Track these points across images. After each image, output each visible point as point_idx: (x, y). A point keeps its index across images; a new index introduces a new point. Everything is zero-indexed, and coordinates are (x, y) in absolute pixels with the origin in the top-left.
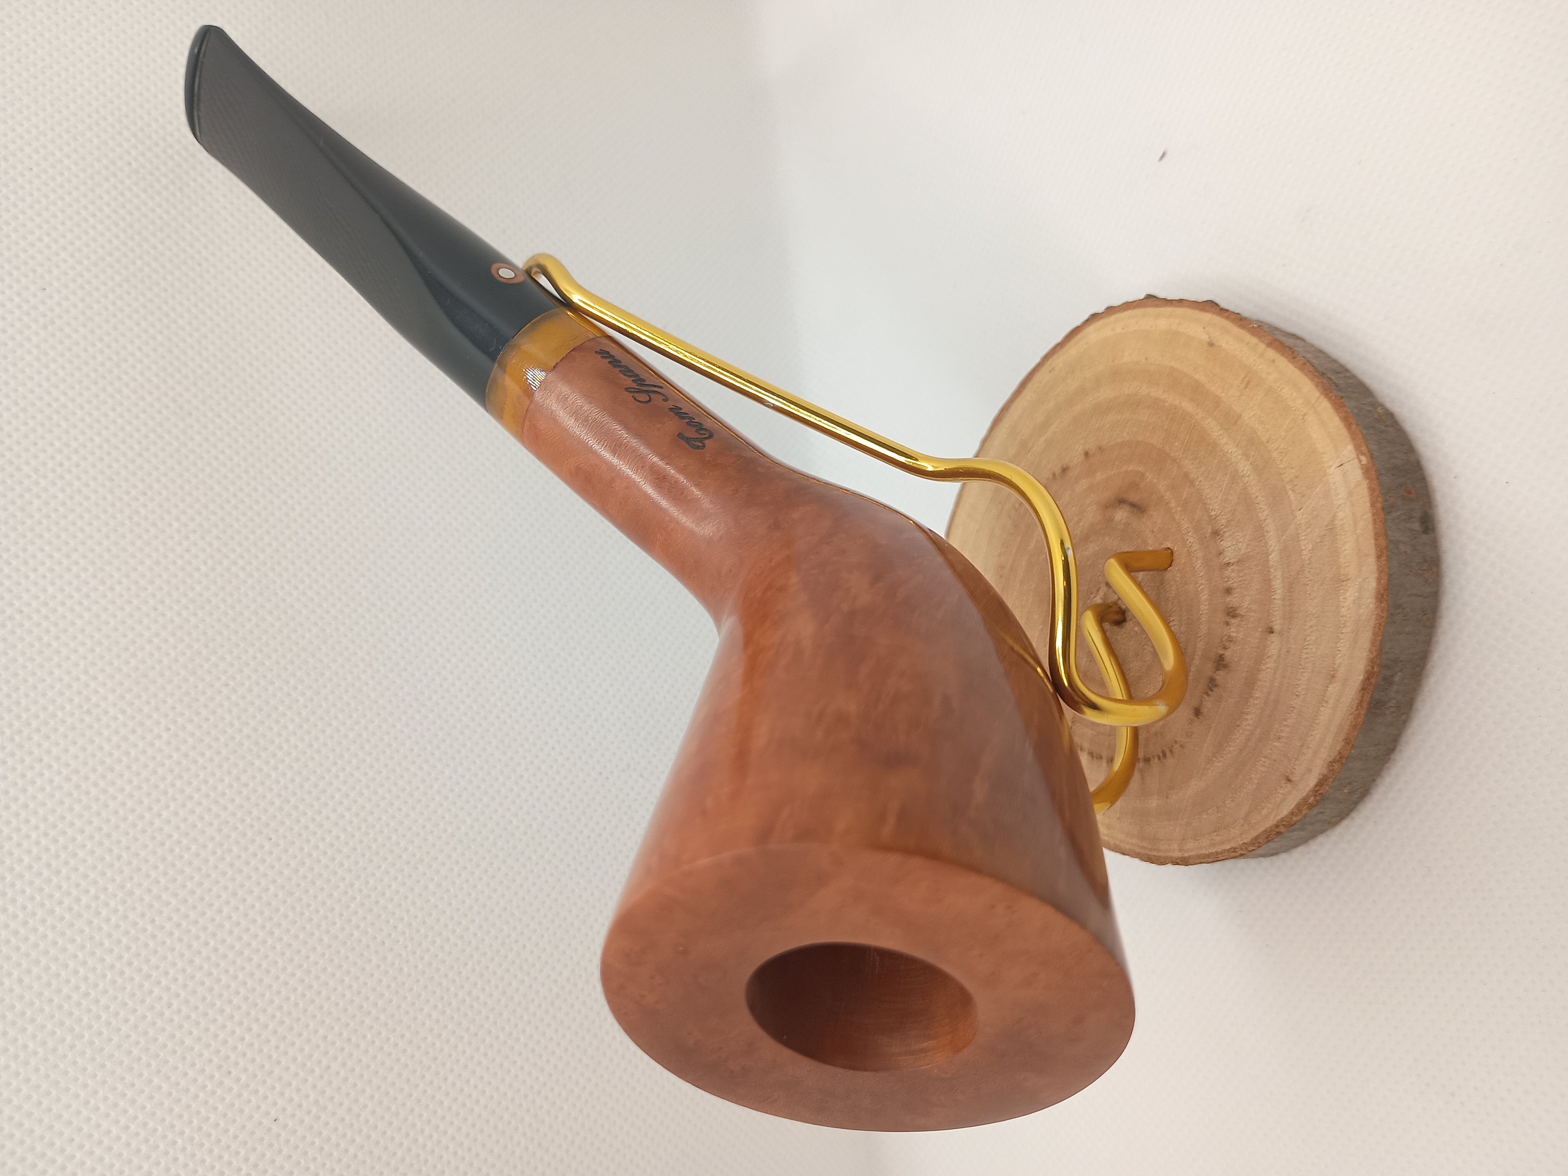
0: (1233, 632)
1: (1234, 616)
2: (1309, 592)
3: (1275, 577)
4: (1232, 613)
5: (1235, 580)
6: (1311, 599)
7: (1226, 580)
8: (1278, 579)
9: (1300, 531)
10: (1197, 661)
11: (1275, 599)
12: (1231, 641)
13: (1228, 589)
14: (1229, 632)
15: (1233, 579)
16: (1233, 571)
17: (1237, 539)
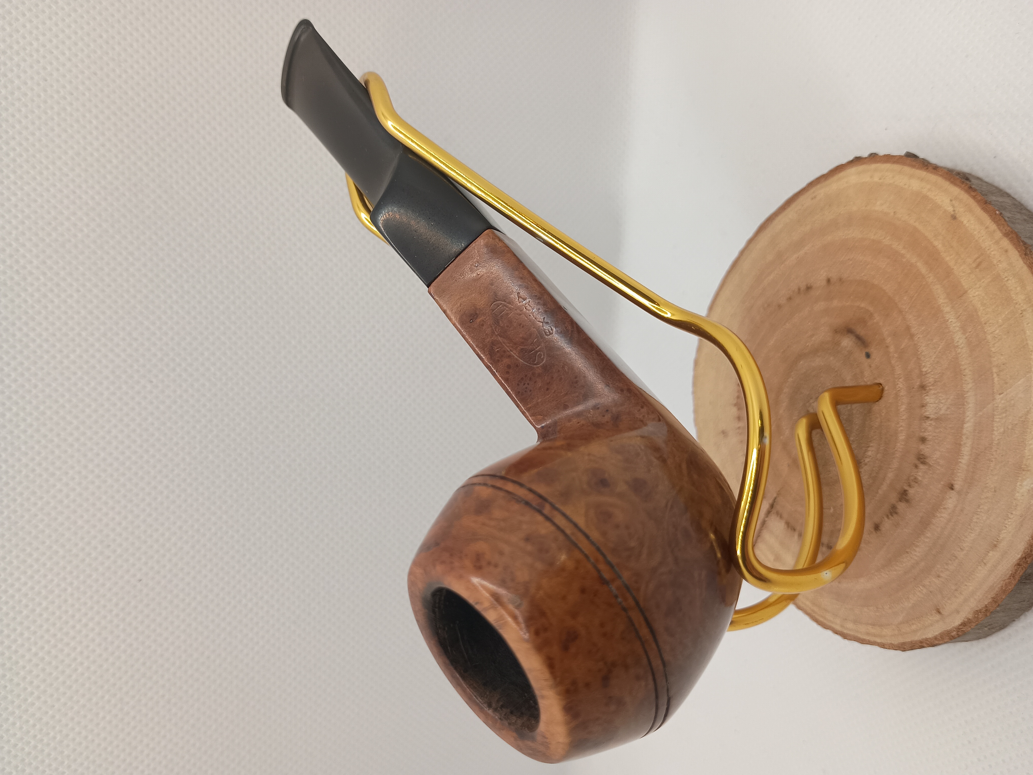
0: (919, 476)
1: (924, 463)
2: (992, 469)
3: (965, 444)
4: (922, 459)
5: (930, 433)
6: (993, 475)
7: (922, 431)
8: (966, 446)
9: (996, 413)
10: (884, 487)
11: (960, 462)
12: (917, 483)
13: (923, 438)
14: (916, 475)
15: (929, 432)
16: (931, 425)
17: (940, 399)
